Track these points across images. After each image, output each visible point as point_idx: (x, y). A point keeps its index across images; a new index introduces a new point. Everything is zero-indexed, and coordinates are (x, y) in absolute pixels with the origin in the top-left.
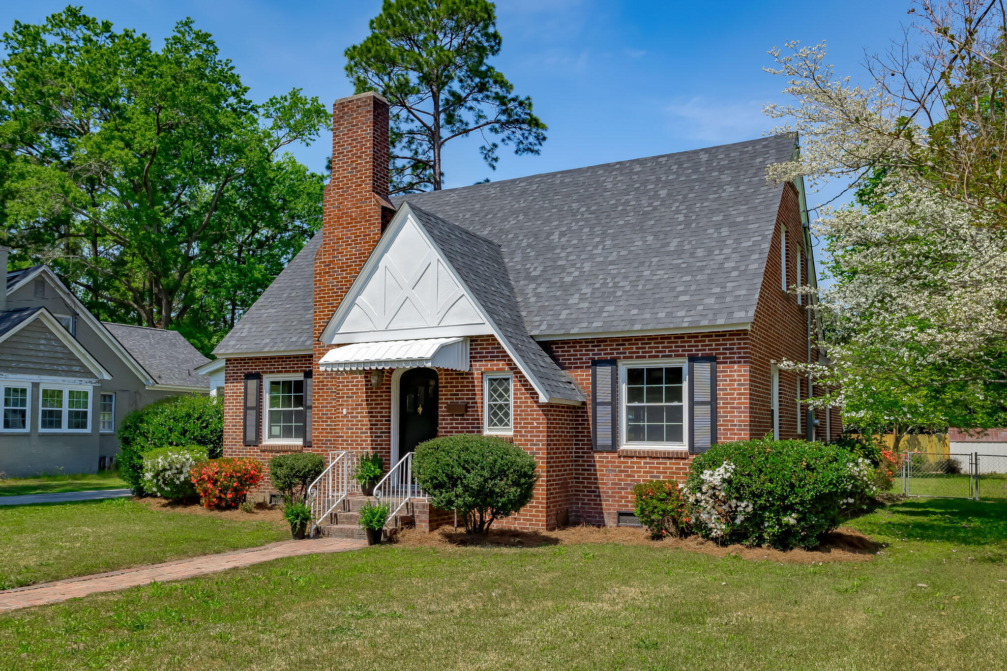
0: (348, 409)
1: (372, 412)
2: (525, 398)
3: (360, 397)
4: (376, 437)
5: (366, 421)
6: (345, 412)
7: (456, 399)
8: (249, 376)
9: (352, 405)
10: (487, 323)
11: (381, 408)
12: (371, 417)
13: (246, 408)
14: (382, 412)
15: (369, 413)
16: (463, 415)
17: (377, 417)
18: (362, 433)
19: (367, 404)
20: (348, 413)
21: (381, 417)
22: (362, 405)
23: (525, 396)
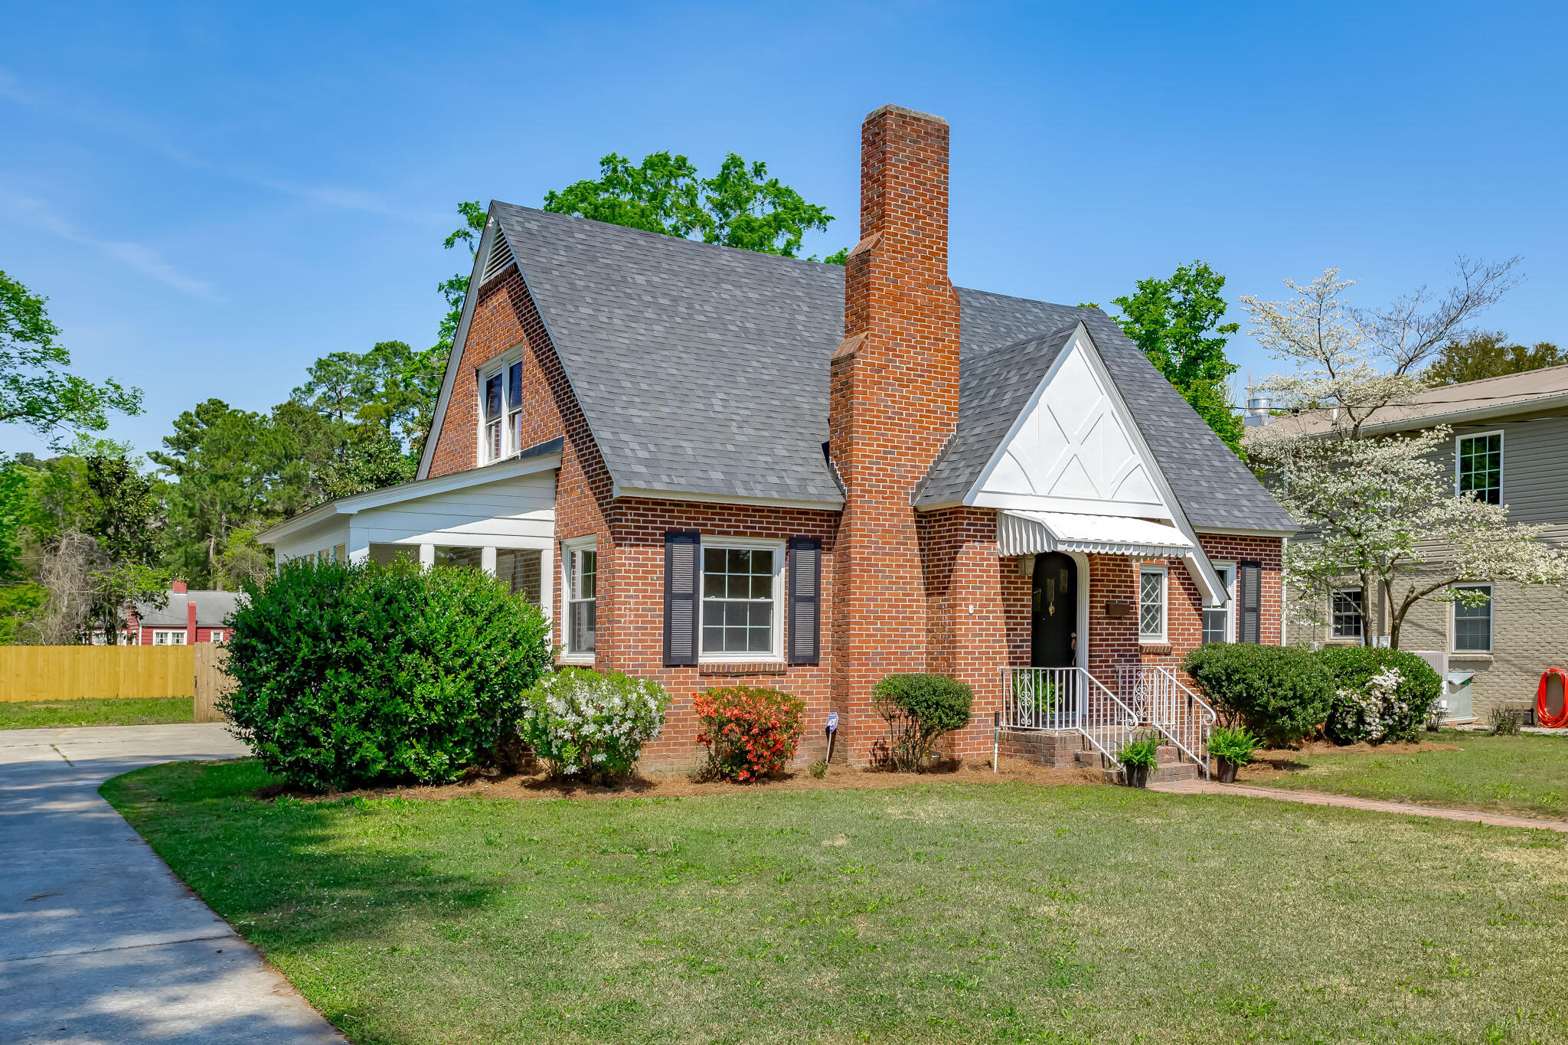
0: (975, 606)
1: (1009, 612)
2: (1184, 599)
3: (993, 588)
4: (1014, 647)
5: (1001, 624)
6: (971, 609)
7: (1113, 597)
8: (672, 536)
9: (981, 600)
10: (1165, 504)
11: (1022, 606)
12: (1008, 618)
13: (669, 595)
14: (1022, 612)
15: (1006, 612)
16: (1120, 618)
17: (1016, 618)
18: (994, 641)
19: (1003, 600)
20: (975, 611)
21: (1022, 618)
22: (995, 600)
23: (1182, 597)
